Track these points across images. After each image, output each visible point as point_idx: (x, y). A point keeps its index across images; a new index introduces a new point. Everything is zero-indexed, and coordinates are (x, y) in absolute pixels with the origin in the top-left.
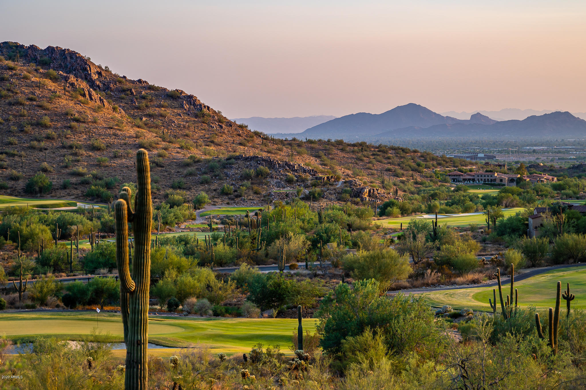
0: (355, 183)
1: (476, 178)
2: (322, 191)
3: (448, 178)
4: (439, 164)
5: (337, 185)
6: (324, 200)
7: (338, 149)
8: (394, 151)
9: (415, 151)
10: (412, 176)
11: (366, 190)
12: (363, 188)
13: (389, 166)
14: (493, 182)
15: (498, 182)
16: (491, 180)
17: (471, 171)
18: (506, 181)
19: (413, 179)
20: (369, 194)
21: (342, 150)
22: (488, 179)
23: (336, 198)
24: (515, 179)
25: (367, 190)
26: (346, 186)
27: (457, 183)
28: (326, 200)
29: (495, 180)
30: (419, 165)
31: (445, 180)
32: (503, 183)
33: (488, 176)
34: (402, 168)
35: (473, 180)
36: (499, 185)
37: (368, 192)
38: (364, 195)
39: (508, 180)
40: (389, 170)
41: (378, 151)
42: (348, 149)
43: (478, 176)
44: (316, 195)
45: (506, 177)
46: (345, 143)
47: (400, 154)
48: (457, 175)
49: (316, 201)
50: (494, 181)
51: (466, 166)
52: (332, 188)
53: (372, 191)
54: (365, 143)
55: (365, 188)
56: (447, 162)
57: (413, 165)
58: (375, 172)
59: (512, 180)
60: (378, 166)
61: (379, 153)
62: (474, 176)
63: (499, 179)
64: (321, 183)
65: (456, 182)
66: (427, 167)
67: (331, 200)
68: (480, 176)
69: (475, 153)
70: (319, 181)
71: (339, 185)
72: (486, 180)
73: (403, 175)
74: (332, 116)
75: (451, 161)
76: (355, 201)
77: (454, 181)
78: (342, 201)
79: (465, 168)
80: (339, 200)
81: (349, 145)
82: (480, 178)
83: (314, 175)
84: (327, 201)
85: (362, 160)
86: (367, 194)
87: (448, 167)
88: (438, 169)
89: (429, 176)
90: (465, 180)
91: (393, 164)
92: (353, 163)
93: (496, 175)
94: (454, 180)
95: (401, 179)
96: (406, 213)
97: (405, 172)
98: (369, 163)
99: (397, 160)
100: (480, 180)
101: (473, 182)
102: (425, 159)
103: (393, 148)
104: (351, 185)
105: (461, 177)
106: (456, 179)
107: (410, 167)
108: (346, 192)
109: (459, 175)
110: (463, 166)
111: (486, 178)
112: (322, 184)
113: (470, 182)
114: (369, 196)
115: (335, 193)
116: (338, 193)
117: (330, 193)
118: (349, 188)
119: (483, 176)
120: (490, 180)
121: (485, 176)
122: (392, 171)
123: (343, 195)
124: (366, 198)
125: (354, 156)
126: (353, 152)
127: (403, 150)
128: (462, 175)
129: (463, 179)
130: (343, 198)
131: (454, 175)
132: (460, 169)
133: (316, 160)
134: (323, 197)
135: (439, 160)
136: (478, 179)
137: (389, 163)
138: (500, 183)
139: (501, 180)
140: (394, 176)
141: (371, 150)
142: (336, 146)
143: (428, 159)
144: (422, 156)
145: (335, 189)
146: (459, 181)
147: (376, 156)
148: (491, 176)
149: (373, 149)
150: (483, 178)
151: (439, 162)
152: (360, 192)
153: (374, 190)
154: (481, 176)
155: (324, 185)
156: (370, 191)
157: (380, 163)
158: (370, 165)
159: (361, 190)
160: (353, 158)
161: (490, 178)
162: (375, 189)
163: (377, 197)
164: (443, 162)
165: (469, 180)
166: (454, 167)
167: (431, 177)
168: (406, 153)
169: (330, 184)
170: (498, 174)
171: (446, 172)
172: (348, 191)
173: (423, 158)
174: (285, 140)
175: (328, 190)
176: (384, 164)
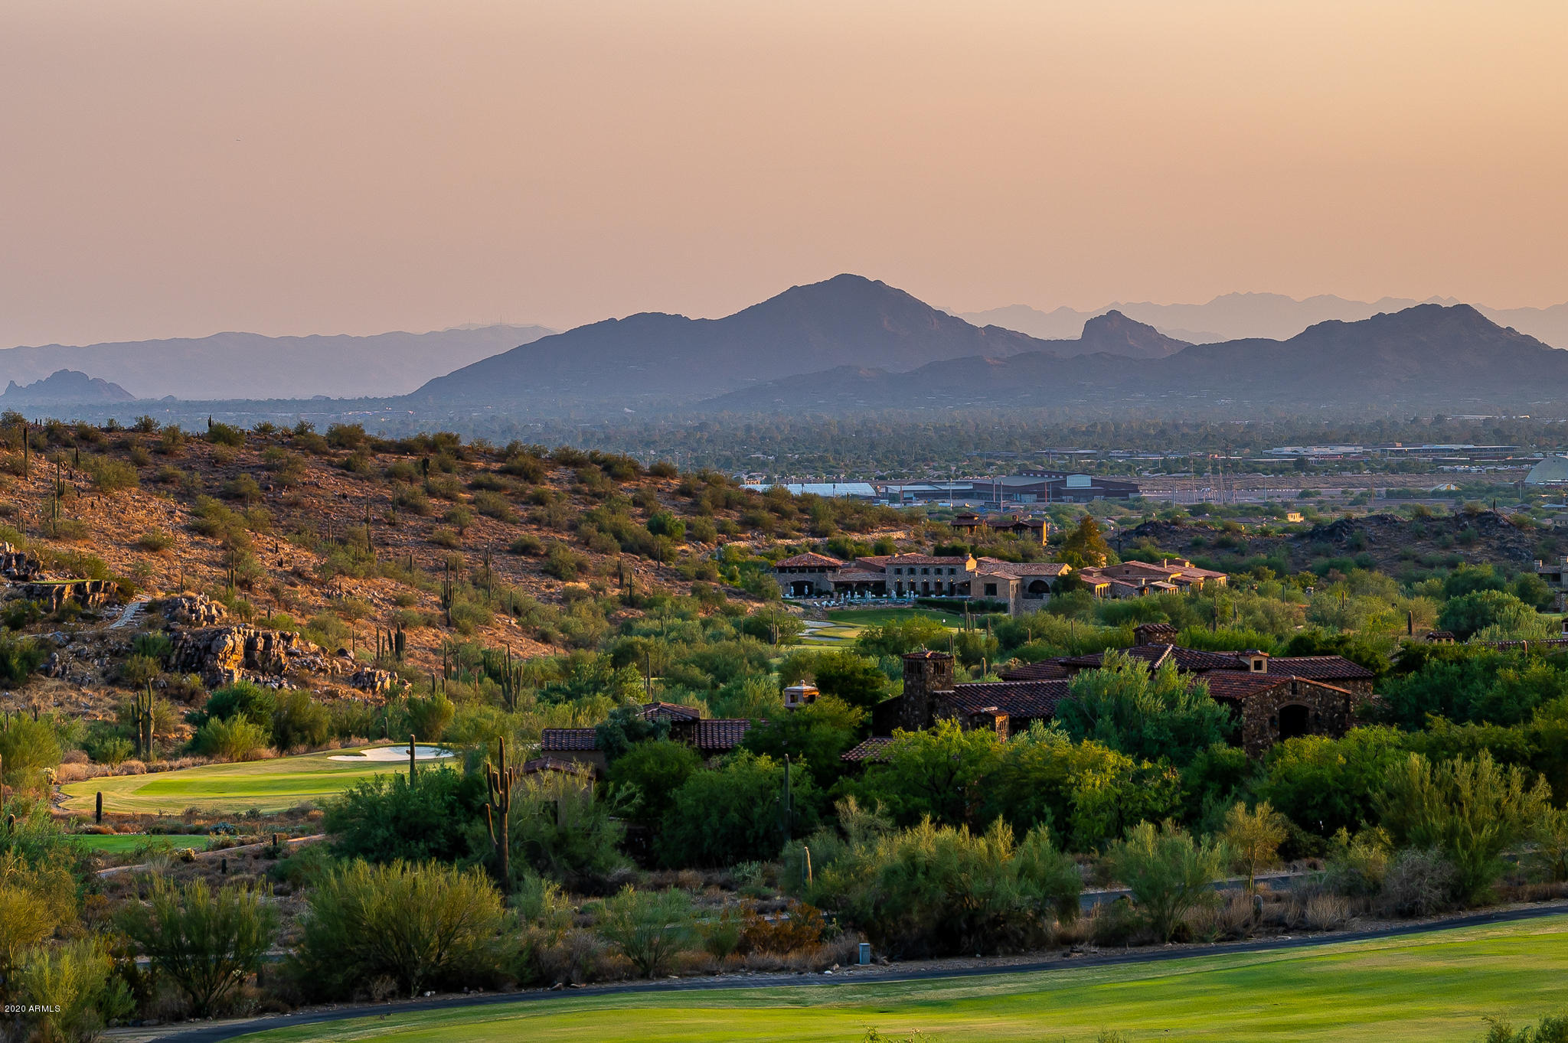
0: (191, 611)
1: (891, 580)
2: (43, 644)
3: (773, 582)
4: (750, 524)
5: (112, 619)
6: (51, 683)
7: (330, 464)
8: (570, 471)
9: (660, 472)
10: (619, 573)
11: (235, 641)
12: (220, 632)
13: (531, 535)
14: (956, 597)
15: (977, 593)
16: (952, 588)
17: (881, 549)
18: (1012, 593)
19: (620, 586)
20: (246, 655)
21: (347, 468)
22: (939, 585)
23: (104, 674)
24: (1049, 582)
25: (239, 639)
26: (151, 625)
27: (809, 602)
28: (57, 683)
29: (965, 587)
30: (658, 527)
31: (758, 587)
32: (998, 599)
33: (939, 572)
34: (586, 543)
35: (879, 588)
36: (982, 607)
37: (240, 649)
38: (224, 661)
39: (1021, 587)
40: (525, 549)
41: (502, 472)
42: (371, 463)
43: (899, 572)
44: (14, 662)
45: (1010, 576)
46: (368, 439)
47: (591, 483)
48: (812, 569)
49: (14, 688)
50: (961, 592)
51: (863, 528)
52: (88, 630)
53: (260, 645)
54: (451, 439)
55: (230, 632)
56: (785, 515)
57: (637, 526)
58: (464, 558)
59: (1034, 588)
60: (484, 532)
61: (499, 480)
62: (883, 571)
63: (980, 583)
64: (48, 610)
65: (809, 596)
66: (695, 536)
67: (78, 683)
68: (905, 570)
69: (1057, 475)
70: (34, 603)
71: (126, 617)
72: (932, 588)
73: (581, 568)
74: (537, 327)
75: (802, 511)
76: (180, 687)
77: (799, 592)
78: (124, 687)
79: (856, 537)
80: (114, 682)
81: (379, 447)
82: (905, 578)
83: (25, 578)
84: (62, 688)
85: (417, 510)
86: (239, 657)
87: (784, 536)
88: (742, 544)
89: (691, 570)
90: (844, 587)
91: (549, 524)
92: (377, 522)
93: (971, 564)
94: (799, 589)
95: (570, 584)
96: (303, 740)
97: (591, 559)
98: (447, 519)
99: (571, 509)
100: (905, 587)
101: (879, 594)
102: (695, 504)
103: (567, 460)
104: (174, 619)
105: (830, 577)
106: (810, 584)
107: (618, 536)
108: (146, 647)
109: (823, 569)
110: (851, 529)
111: (932, 579)
112: (51, 615)
113: (862, 594)
114: (249, 663)
115: (98, 655)
116: (115, 654)
117: (78, 655)
118: (159, 634)
119: (919, 569)
120: (945, 587)
121: (925, 571)
122: (536, 555)
123: (133, 663)
124: (231, 672)
125: (388, 494)
126: (391, 475)
127: (609, 467)
128: (833, 568)
129: (837, 584)
130: (131, 674)
131: (802, 570)
132: (836, 543)
133: (171, 513)
134: (47, 672)
135: (755, 507)
136: (900, 584)
137: (534, 520)
138: (985, 598)
139: (991, 589)
140: (545, 572)
141: (469, 468)
142: (326, 453)
143: (706, 503)
144: (684, 491)
145: (102, 638)
146: (820, 594)
147: (482, 494)
148: (952, 572)
149: (480, 464)
150: (919, 579)
151: (752, 513)
152: (208, 649)
153: (268, 639)
154: (912, 571)
155: (58, 621)
156: (250, 645)
157: (493, 522)
158: (447, 530)
159: (212, 639)
160: (383, 500)
161: (946, 579)
162: (275, 635)
163: (282, 667)
164: (765, 515)
165: (862, 587)
166: (814, 533)
167: (701, 576)
168: (619, 477)
169: (86, 617)
170: (979, 564)
171: (773, 557)
172: (155, 642)
173: (687, 500)
174: (109, 430)
175: (72, 639)
176: (514, 523)
